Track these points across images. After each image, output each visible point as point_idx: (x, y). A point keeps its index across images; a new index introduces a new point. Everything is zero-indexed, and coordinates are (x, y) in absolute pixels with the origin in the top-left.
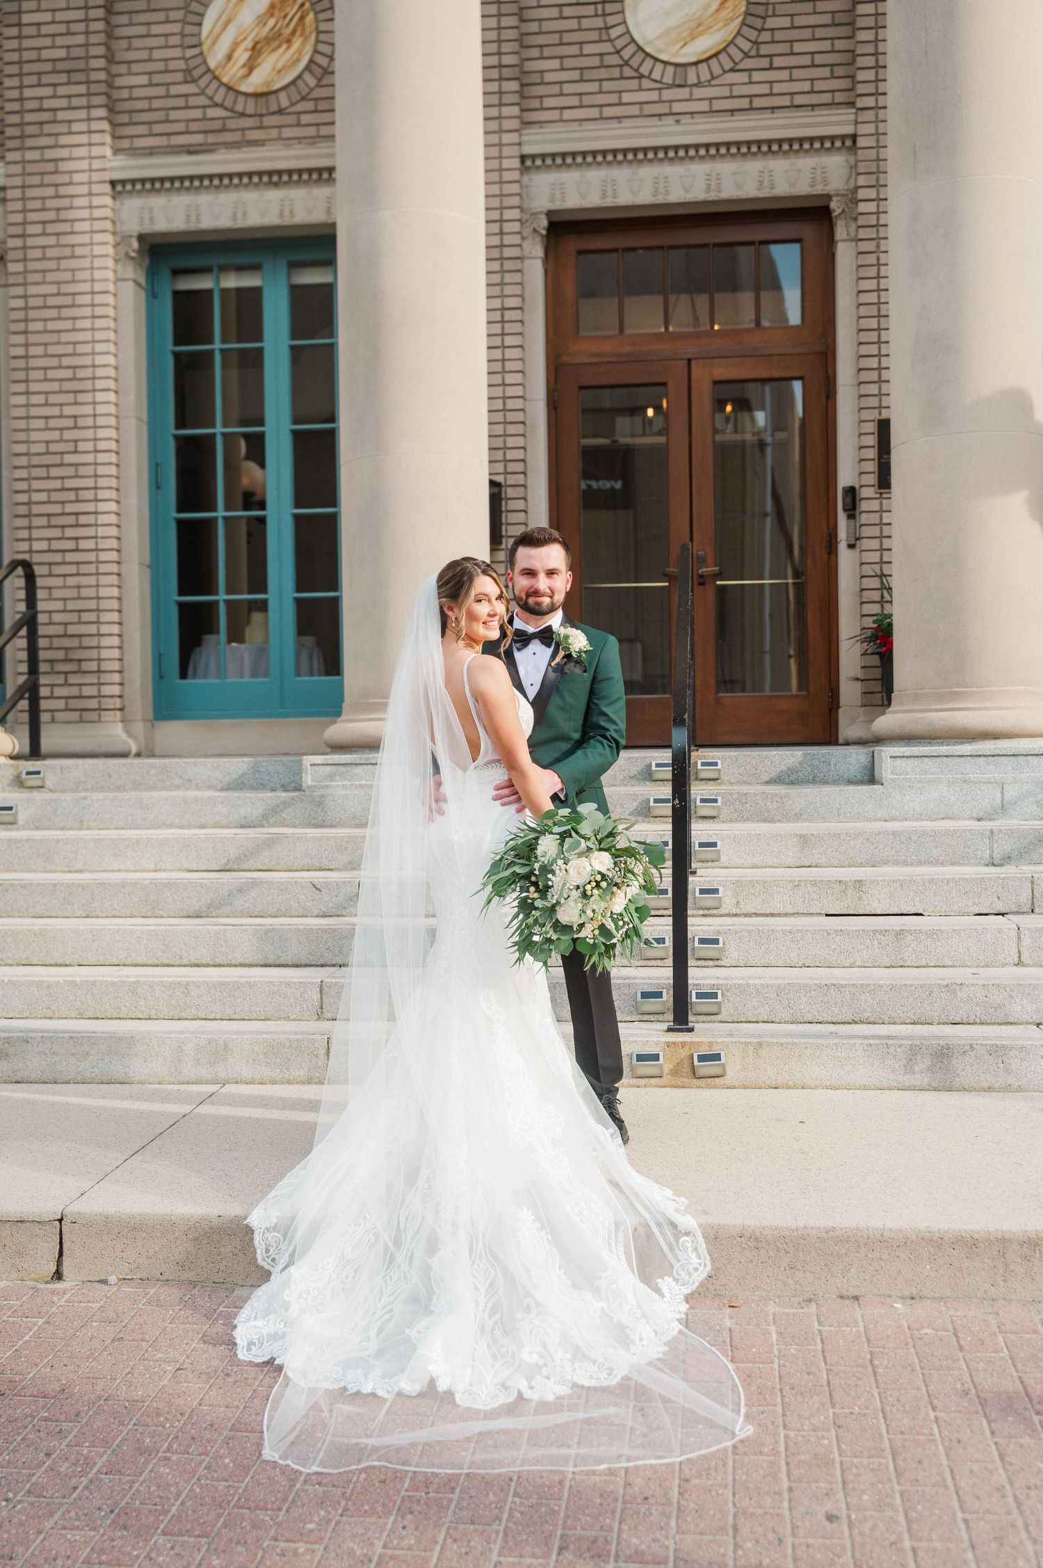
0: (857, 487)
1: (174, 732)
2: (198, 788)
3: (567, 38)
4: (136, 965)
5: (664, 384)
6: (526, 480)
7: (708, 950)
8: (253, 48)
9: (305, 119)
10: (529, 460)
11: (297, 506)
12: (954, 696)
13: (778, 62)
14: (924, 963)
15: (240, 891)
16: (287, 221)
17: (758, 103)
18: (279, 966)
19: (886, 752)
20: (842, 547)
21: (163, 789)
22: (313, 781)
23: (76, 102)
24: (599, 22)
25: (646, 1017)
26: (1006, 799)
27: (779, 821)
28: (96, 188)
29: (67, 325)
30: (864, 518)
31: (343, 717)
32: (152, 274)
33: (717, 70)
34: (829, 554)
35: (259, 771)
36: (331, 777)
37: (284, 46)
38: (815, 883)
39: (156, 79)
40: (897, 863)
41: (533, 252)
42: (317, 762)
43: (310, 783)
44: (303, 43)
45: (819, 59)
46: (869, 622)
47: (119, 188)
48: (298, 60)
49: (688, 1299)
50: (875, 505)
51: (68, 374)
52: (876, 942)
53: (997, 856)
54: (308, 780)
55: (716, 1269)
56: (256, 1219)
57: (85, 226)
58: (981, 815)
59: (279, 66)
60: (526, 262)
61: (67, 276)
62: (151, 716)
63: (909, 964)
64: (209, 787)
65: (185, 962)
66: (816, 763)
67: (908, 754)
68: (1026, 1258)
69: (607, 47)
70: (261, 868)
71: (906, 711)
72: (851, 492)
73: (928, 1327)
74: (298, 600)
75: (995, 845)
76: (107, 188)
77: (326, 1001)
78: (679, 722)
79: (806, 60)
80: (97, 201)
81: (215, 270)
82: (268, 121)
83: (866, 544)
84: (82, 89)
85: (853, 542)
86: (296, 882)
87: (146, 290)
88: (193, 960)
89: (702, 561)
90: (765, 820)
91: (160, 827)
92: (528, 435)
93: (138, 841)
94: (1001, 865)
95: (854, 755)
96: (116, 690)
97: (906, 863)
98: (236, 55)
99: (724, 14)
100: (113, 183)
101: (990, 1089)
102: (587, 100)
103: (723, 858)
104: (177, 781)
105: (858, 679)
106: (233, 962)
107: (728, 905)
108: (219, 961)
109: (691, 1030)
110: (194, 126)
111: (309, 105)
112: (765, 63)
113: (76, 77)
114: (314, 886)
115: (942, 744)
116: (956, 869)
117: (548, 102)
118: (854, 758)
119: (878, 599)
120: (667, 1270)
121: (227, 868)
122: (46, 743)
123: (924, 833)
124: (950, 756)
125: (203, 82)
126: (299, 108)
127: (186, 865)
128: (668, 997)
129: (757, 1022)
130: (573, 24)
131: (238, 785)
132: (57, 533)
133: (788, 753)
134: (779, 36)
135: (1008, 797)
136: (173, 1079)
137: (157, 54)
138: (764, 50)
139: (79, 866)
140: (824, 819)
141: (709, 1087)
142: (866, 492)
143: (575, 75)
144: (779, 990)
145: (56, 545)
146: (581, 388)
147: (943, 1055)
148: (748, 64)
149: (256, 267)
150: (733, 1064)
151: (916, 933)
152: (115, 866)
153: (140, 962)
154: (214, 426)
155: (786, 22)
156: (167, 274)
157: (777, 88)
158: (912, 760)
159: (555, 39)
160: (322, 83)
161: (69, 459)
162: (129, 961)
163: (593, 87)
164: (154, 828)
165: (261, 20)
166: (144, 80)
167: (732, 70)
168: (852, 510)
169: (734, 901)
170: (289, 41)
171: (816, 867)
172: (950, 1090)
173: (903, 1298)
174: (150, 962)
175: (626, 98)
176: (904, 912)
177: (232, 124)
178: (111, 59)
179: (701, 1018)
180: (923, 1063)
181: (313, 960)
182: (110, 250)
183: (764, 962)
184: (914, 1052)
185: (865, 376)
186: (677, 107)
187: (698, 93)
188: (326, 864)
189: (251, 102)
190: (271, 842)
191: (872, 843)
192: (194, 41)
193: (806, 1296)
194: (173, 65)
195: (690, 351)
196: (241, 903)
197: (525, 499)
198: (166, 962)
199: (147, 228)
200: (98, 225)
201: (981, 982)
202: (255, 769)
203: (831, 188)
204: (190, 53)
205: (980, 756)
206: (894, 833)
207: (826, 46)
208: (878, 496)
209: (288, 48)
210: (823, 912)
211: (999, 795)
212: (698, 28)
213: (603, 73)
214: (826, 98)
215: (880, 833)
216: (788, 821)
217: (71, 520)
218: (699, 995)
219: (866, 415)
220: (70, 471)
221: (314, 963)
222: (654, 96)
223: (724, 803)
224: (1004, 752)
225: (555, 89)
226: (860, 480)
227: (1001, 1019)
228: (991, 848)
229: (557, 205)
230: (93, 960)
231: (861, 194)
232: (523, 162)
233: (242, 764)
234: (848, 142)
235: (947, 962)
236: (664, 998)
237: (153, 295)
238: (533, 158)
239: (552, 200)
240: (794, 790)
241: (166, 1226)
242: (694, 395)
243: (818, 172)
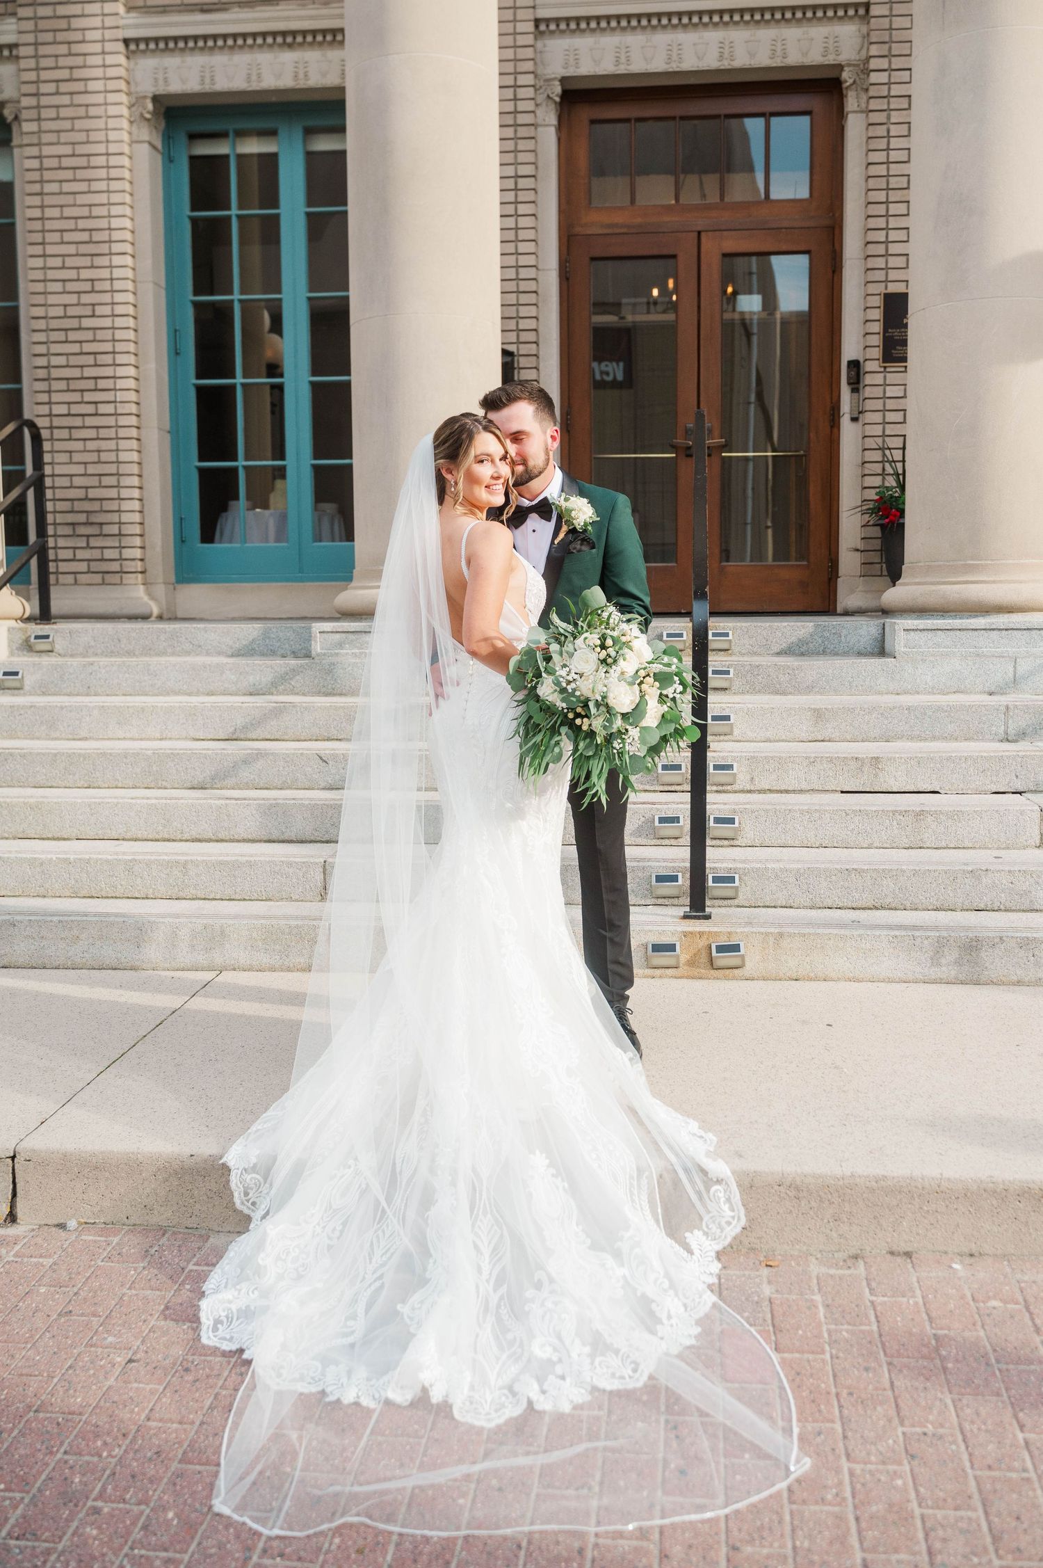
0: (861, 361)
1: (196, 596)
2: (208, 654)
4: (136, 840)
5: (674, 257)
6: (538, 350)
7: (723, 830)
10: (541, 330)
11: (314, 374)
12: (971, 569)
14: (944, 844)
15: (245, 762)
16: (302, 84)
18: (283, 841)
19: (901, 623)
20: (845, 421)
21: (173, 654)
22: (322, 649)
25: (660, 901)
26: (1018, 674)
27: (790, 693)
28: (109, 47)
29: (83, 187)
30: (868, 392)
31: (353, 584)
32: (168, 137)
34: (832, 427)
35: (269, 638)
36: (340, 645)
38: (830, 759)
40: (911, 738)
41: (547, 119)
42: (326, 630)
43: (319, 650)
46: (872, 495)
47: (133, 47)
49: (719, 1255)
50: (879, 379)
51: (85, 236)
52: (895, 823)
53: (1011, 731)
54: (317, 647)
55: (751, 1220)
56: (232, 1158)
57: (98, 86)
58: (993, 689)
60: (540, 129)
61: (82, 137)
62: (173, 579)
63: (928, 845)
64: (219, 653)
65: (186, 836)
66: (827, 634)
67: (921, 627)
70: (269, 737)
71: (919, 584)
72: (855, 365)
73: (995, 1298)
74: (315, 467)
75: (1010, 721)
76: (120, 47)
78: (700, 595)
80: (110, 60)
81: (231, 134)
83: (869, 417)
85: (856, 416)
86: (302, 754)
87: (163, 154)
88: (194, 834)
89: (710, 432)
90: (777, 693)
91: (168, 694)
92: (540, 305)
93: (143, 709)
94: (1015, 741)
95: (865, 627)
96: (138, 553)
97: (920, 739)
100: (126, 42)
101: (1019, 983)
103: (736, 732)
104: (187, 647)
105: (858, 550)
106: (236, 837)
107: (742, 781)
108: (221, 836)
109: (708, 917)
114: (321, 758)
115: (955, 617)
116: (972, 744)
118: (865, 629)
119: (880, 471)
120: (695, 1222)
121: (234, 737)
122: (56, 606)
123: (940, 709)
124: (964, 630)
127: (192, 734)
128: (684, 881)
129: (775, 907)
131: (248, 651)
132: (76, 397)
133: (799, 624)
135: (1020, 671)
136: (167, 965)
139: (83, 734)
140: (836, 692)
141: (726, 978)
142: (870, 366)
144: (798, 875)
145: (75, 409)
146: (593, 259)
147: (972, 947)
149: (272, 133)
150: (752, 956)
151: (936, 814)
152: (121, 734)
153: (140, 836)
154: (231, 293)
156: (183, 139)
158: (926, 633)
161: (86, 323)
162: (130, 834)
164: (162, 695)
168: (856, 383)
169: (748, 777)
171: (829, 741)
172: (977, 983)
173: (961, 1255)
174: (150, 837)
176: (921, 790)
179: (717, 902)
180: (951, 955)
181: (318, 836)
182: (125, 112)
183: (780, 842)
184: (940, 945)
185: (872, 249)
188: (334, 733)
190: (278, 711)
191: (887, 718)
193: (853, 1251)
195: (700, 224)
196: (245, 774)
197: (537, 368)
198: (167, 836)
199: (162, 89)
200: (112, 85)
201: (1007, 869)
202: (266, 635)
203: (843, 58)
205: (994, 630)
206: (908, 709)
208: (882, 369)
210: (839, 789)
211: (1011, 669)
215: (894, 708)
216: (800, 693)
217: (90, 384)
218: (716, 880)
219: (873, 289)
220: (89, 335)
221: (319, 839)
223: (736, 675)
224: (1018, 626)
226: (865, 354)
227: (1027, 905)
228: (1006, 724)
229: (571, 72)
230: (92, 835)
231: (874, 64)
232: (537, 26)
233: (252, 630)
234: (862, 11)
235: (967, 844)
236: (680, 882)
237: (169, 159)
238: (548, 21)
239: (566, 66)
240: (805, 663)
241: (131, 1166)
242: (703, 267)
243: (831, 41)
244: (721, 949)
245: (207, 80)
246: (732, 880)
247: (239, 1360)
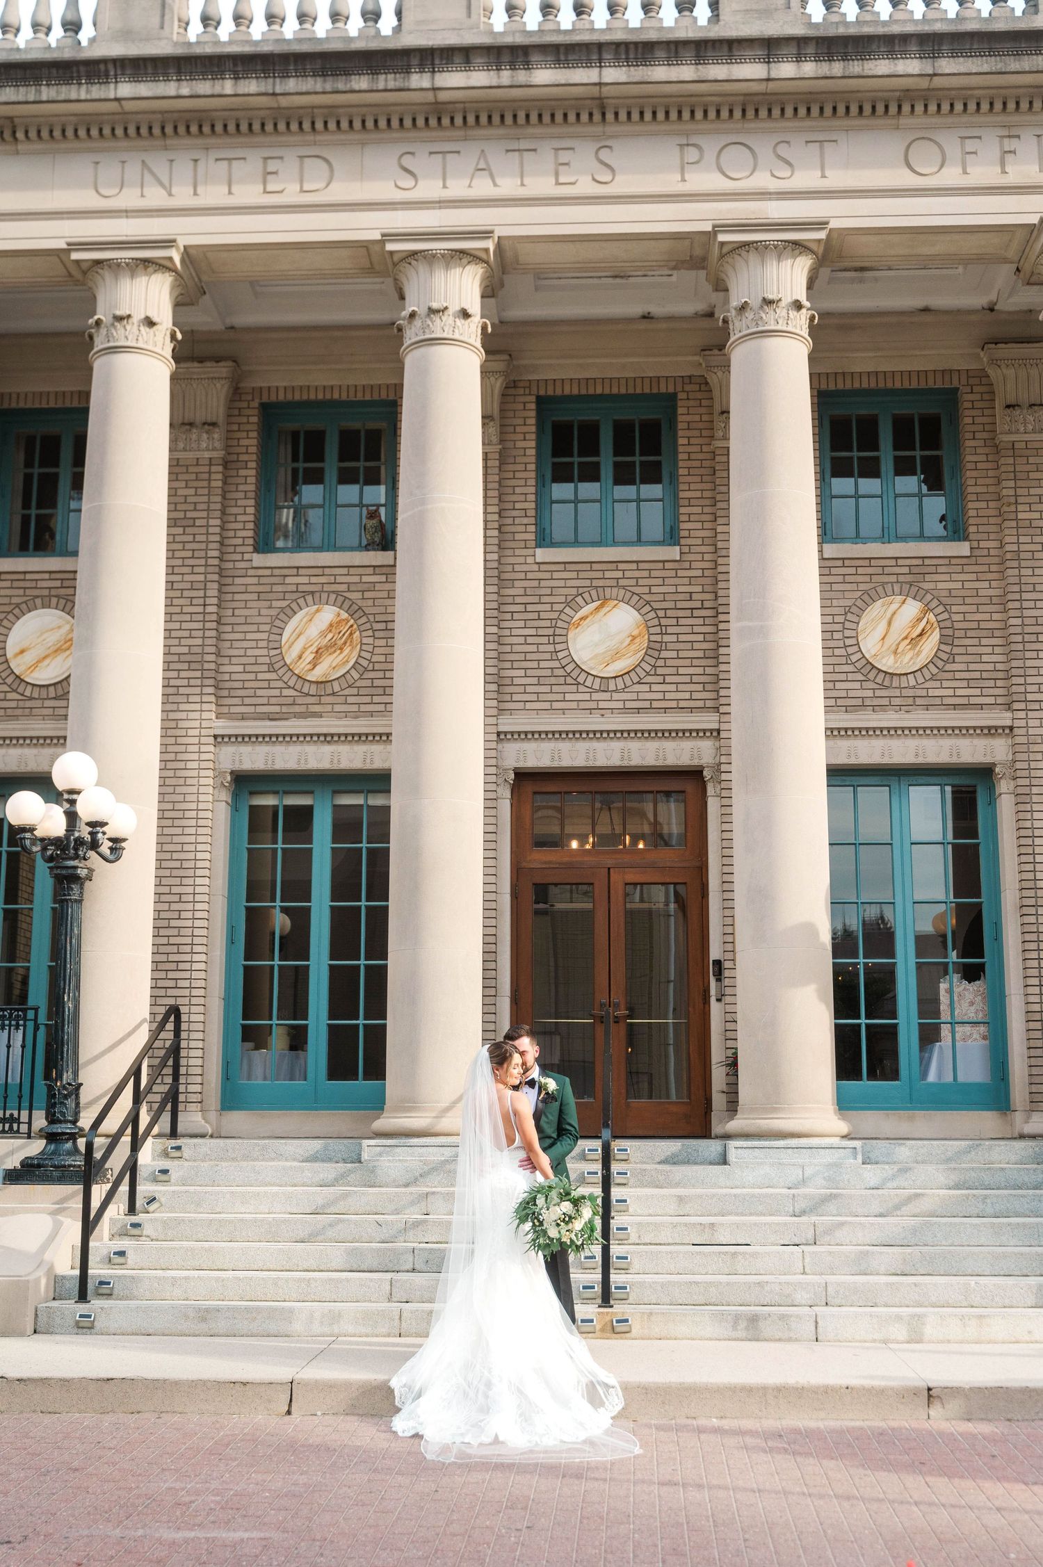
0: (720, 960)
1: (237, 1119)
2: (286, 1160)
3: (529, 657)
4: (269, 1271)
5: (592, 884)
6: (496, 949)
7: (621, 1264)
8: (317, 652)
9: (350, 700)
10: (498, 935)
11: (332, 959)
12: (775, 1110)
13: (668, 679)
14: (747, 1272)
15: (330, 1225)
16: (335, 767)
17: (655, 704)
18: (361, 1271)
19: (732, 1144)
20: (713, 1000)
22: (368, 1157)
23: (192, 682)
24: (551, 648)
26: (805, 1176)
27: (665, 1187)
28: (203, 740)
29: (179, 831)
30: (727, 982)
31: (384, 1115)
32: (236, 795)
33: (629, 683)
34: (704, 1004)
35: (328, 1150)
36: (380, 1154)
37: (339, 652)
38: (686, 1225)
39: (248, 668)
40: (737, 1214)
41: (504, 794)
42: (371, 1144)
43: (366, 1158)
44: (351, 651)
45: (695, 679)
46: (730, 1053)
47: (219, 739)
48: (347, 661)
49: (613, 1418)
50: (729, 973)
51: (177, 864)
52: (721, 1260)
53: (796, 1210)
54: (365, 1156)
55: (626, 1404)
57: (195, 765)
58: (790, 1185)
59: (334, 665)
60: (501, 802)
61: (181, 798)
62: (219, 1108)
63: (739, 1273)
64: (294, 1160)
65: (300, 1268)
66: (690, 1150)
67: (745, 1146)
68: (776, 1397)
69: (556, 664)
70: (339, 1212)
71: (745, 1119)
72: (718, 963)
74: (329, 1025)
75: (796, 1204)
76: (211, 740)
77: (394, 1290)
78: (606, 1125)
79: (687, 679)
80: (203, 748)
81: (282, 793)
82: (324, 699)
83: (725, 999)
84: (198, 674)
85: (719, 998)
86: (364, 1222)
87: (232, 806)
88: (306, 1268)
89: (617, 1006)
90: (657, 1187)
92: (498, 918)
93: (256, 1194)
94: (799, 1216)
95: (717, 1145)
96: (198, 1088)
97: (742, 1214)
98: (304, 656)
99: (633, 647)
100: (216, 737)
101: (780, 1340)
102: (542, 697)
103: (631, 1210)
104: (273, 1155)
105: (721, 1092)
106: (331, 1269)
107: (633, 1238)
108: (322, 1268)
109: (612, 1307)
110: (273, 701)
111: (355, 691)
112: (660, 679)
113: (193, 666)
114: (377, 1224)
115: (766, 1140)
116: (772, 1218)
117: (515, 697)
118: (714, 1147)
120: (602, 1404)
121: (317, 1212)
122: (181, 1128)
123: (753, 1196)
124: (771, 1148)
125: (281, 672)
126: (346, 692)
127: (291, 1210)
128: (598, 1289)
129: (649, 1304)
130: (534, 648)
131: (314, 1159)
134: (669, 663)
135: (807, 1174)
136: (308, 1334)
137: (249, 652)
138: (659, 671)
139: (218, 1210)
140: (694, 1186)
141: (622, 1338)
142: (727, 964)
143: (535, 681)
144: (663, 1285)
146: (534, 885)
147: (754, 1320)
148: (649, 679)
149: (312, 792)
150: (636, 1326)
151: (744, 1254)
152: (243, 1210)
154: (275, 902)
155: (674, 654)
156: (245, 796)
157: (668, 696)
158: (748, 1150)
159: (522, 657)
160: (363, 677)
161: (173, 923)
162: (265, 1268)
163: (547, 689)
165: (323, 634)
166: (240, 668)
167: (639, 683)
168: (719, 975)
169: (637, 1235)
170: (341, 649)
171: (687, 1215)
172: (757, 1340)
173: (717, 1418)
174: (280, 1269)
175: (568, 697)
176: (739, 1243)
177: (299, 701)
178: (218, 654)
179: (617, 1302)
180: (743, 1324)
181: (381, 1268)
182: (211, 781)
183: (655, 1271)
184: (737, 1318)
185: (727, 885)
186: (602, 705)
187: (616, 696)
188: (380, 1210)
189: (314, 687)
190: (345, 1196)
191: (722, 1202)
192: (276, 645)
194: (260, 660)
195: (609, 862)
196: (330, 1233)
198: (291, 1268)
199: (237, 767)
200: (204, 765)
201: (779, 1283)
202: (326, 1148)
203: (704, 762)
204: (273, 652)
205: (789, 1148)
206: (735, 1196)
207: (700, 670)
209: (341, 653)
210: (691, 1243)
211: (801, 1173)
212: (616, 655)
213: (553, 680)
214: (700, 704)
215: (727, 1196)
216: (671, 1187)
217: (173, 966)
218: (616, 1288)
220: (175, 932)
221: (381, 1270)
222: (587, 697)
223: (631, 1175)
224: (804, 1146)
225: (521, 689)
226: (724, 956)
227: (789, 1303)
228: (794, 1206)
229: (521, 764)
230: (242, 1267)
231: (723, 768)
232: (498, 736)
233: (317, 1145)
234: (715, 734)
235: (762, 1272)
236: (596, 1289)
237: (235, 808)
238: (506, 733)
239: (518, 760)
240: (675, 1168)
241: (347, 1385)
242: (612, 891)
243: (696, 751)
244: (618, 1321)
245: (270, 762)
246: (625, 1288)
247: (417, 1436)
